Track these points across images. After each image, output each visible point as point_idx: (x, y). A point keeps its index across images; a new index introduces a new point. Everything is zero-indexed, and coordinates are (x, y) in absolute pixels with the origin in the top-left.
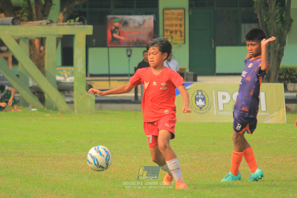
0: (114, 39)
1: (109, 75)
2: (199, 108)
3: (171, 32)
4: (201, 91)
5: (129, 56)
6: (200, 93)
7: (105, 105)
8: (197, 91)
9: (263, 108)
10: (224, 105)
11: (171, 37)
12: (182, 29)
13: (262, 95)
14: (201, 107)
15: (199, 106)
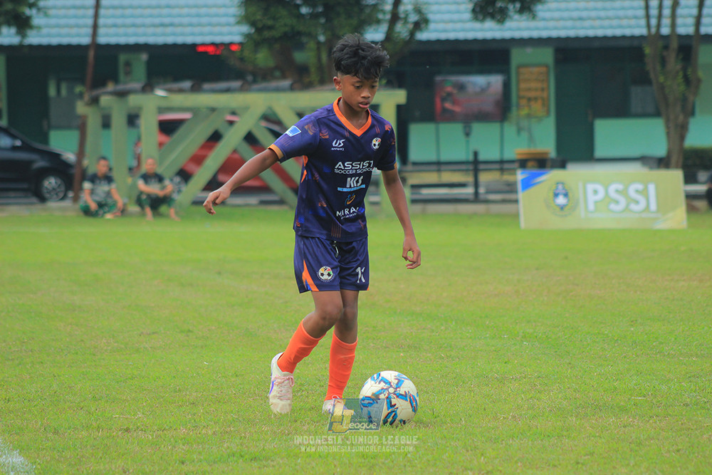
0: (445, 110)
1: (438, 164)
2: (558, 209)
3: (529, 99)
4: (563, 183)
5: (467, 134)
6: (560, 187)
8: (558, 183)
9: (653, 207)
10: (596, 202)
11: (529, 106)
12: (545, 95)
13: (652, 188)
14: (562, 207)
15: (559, 205)
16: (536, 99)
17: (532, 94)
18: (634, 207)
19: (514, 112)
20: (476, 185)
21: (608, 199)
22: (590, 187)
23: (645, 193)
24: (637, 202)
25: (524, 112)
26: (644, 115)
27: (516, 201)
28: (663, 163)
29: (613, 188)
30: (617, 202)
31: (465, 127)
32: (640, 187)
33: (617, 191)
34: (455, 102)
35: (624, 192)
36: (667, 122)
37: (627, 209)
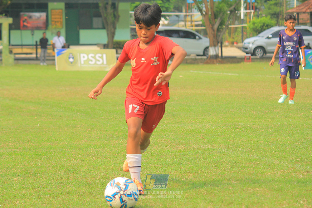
0: (24, 26)
1: (22, 45)
3: (56, 22)
5: (33, 35)
7: (20, 62)
9: (105, 63)
10: (84, 61)
11: (56, 25)
12: (61, 20)
13: (104, 56)
14: (72, 63)
15: (71, 62)
16: (58, 22)
17: (56, 20)
18: (98, 63)
19: (50, 26)
20: (37, 54)
21: (88, 59)
22: (82, 55)
23: (102, 57)
24: (99, 61)
25: (54, 26)
26: (98, 28)
27: (54, 60)
28: (105, 46)
29: (90, 55)
30: (92, 61)
31: (32, 32)
32: (100, 55)
33: (92, 57)
34: (28, 23)
35: (94, 57)
36: (108, 31)
37: (95, 63)
